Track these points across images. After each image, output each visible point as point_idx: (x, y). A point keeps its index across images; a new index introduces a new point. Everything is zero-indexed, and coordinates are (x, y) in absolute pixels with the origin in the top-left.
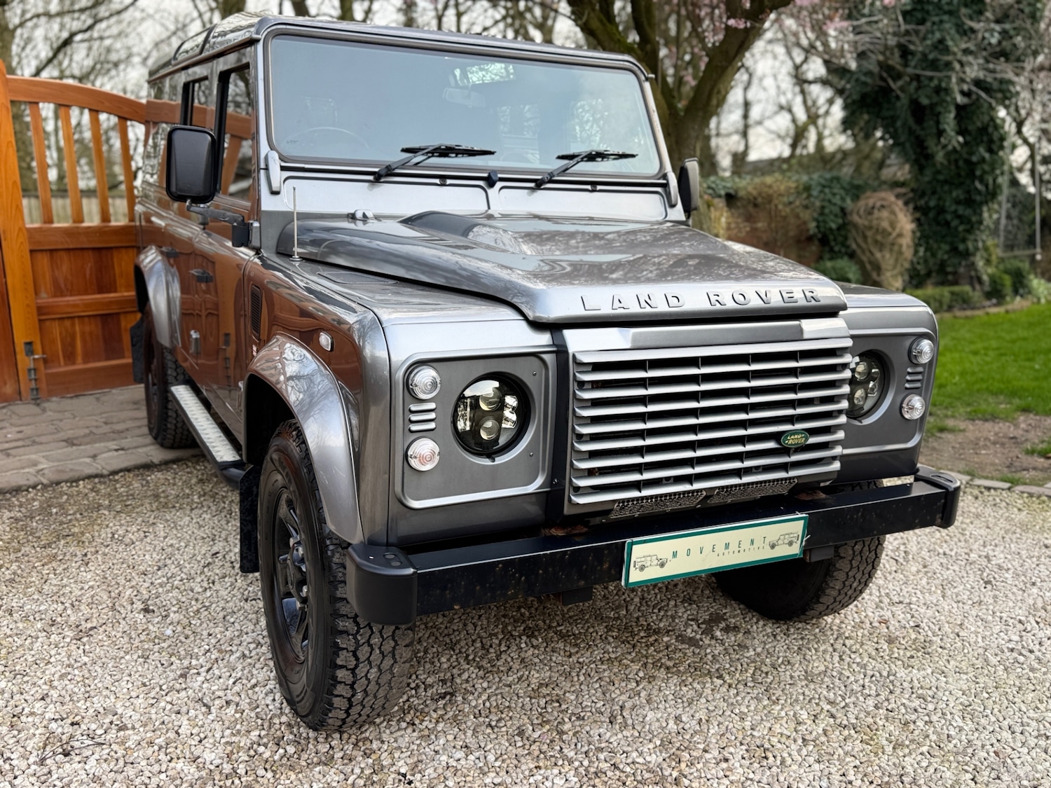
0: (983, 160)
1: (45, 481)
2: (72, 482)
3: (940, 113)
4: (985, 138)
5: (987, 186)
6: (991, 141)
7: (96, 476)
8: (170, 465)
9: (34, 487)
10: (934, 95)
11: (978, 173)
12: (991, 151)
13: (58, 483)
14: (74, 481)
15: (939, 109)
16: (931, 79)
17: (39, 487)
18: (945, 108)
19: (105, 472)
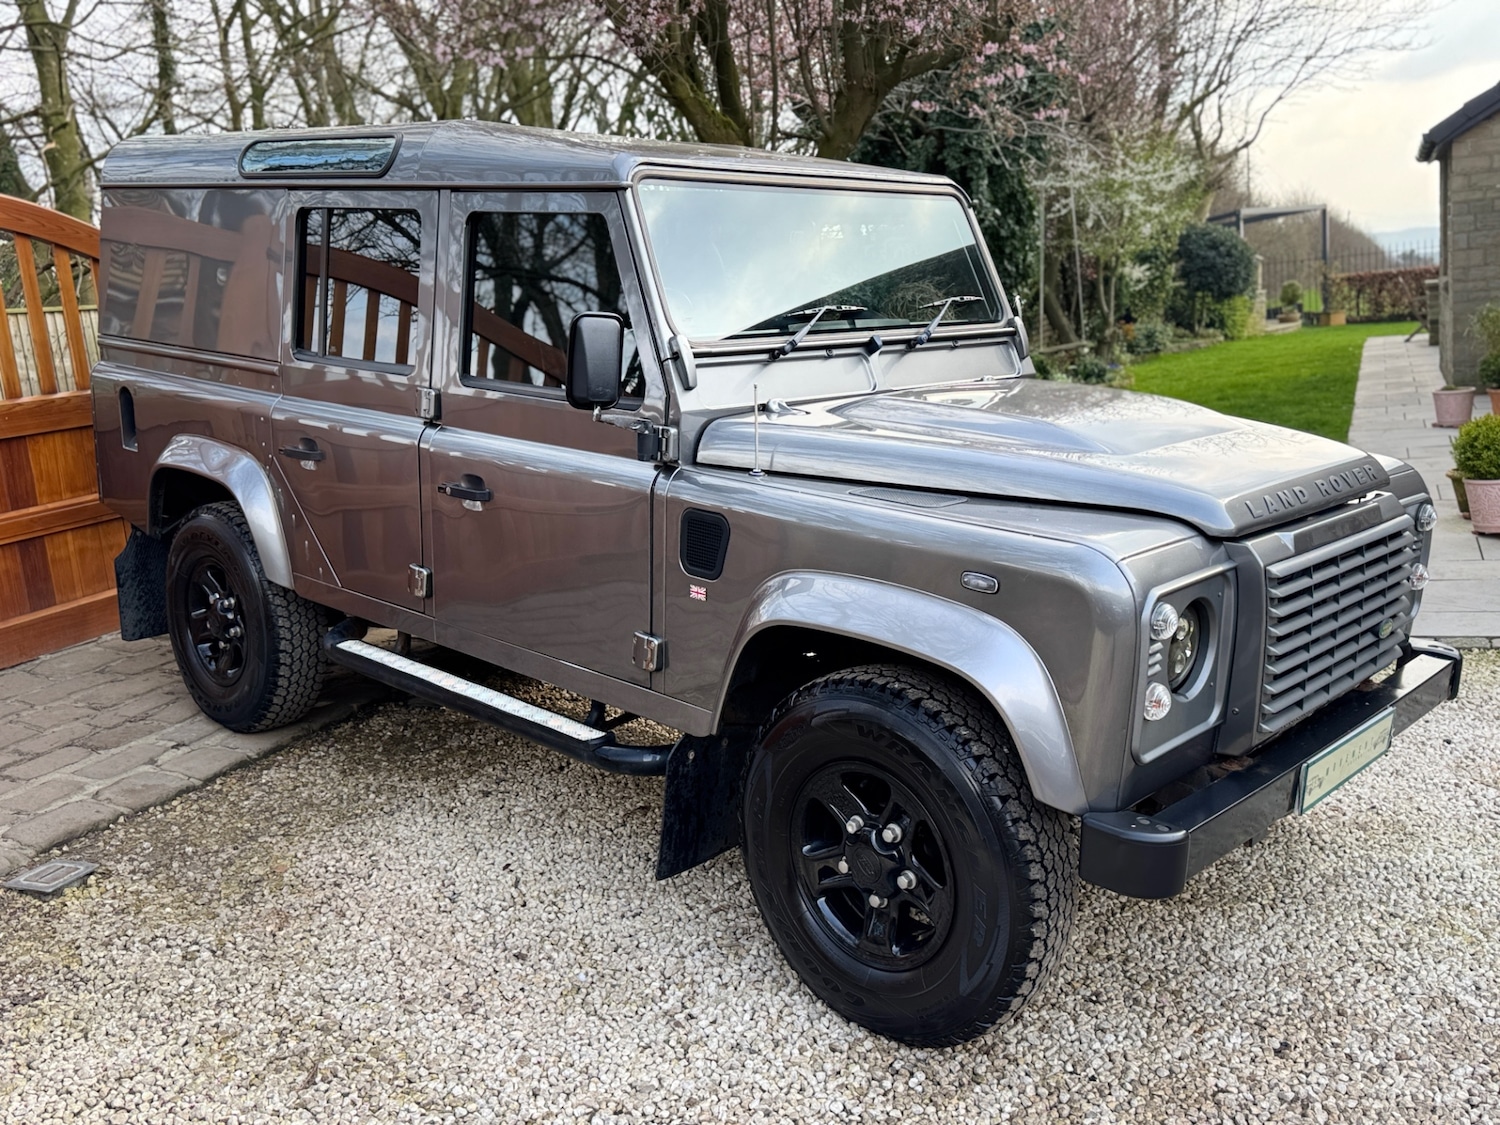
0: (1013, 234)
1: (126, 811)
2: (162, 804)
3: (971, 179)
4: (1013, 207)
5: (1017, 267)
6: (1020, 211)
7: (188, 790)
8: (272, 757)
9: (115, 821)
10: (963, 157)
11: (1008, 250)
12: (1019, 222)
13: (145, 809)
14: (164, 802)
15: (970, 174)
16: (957, 136)
17: (121, 820)
18: (977, 173)
19: (198, 783)
